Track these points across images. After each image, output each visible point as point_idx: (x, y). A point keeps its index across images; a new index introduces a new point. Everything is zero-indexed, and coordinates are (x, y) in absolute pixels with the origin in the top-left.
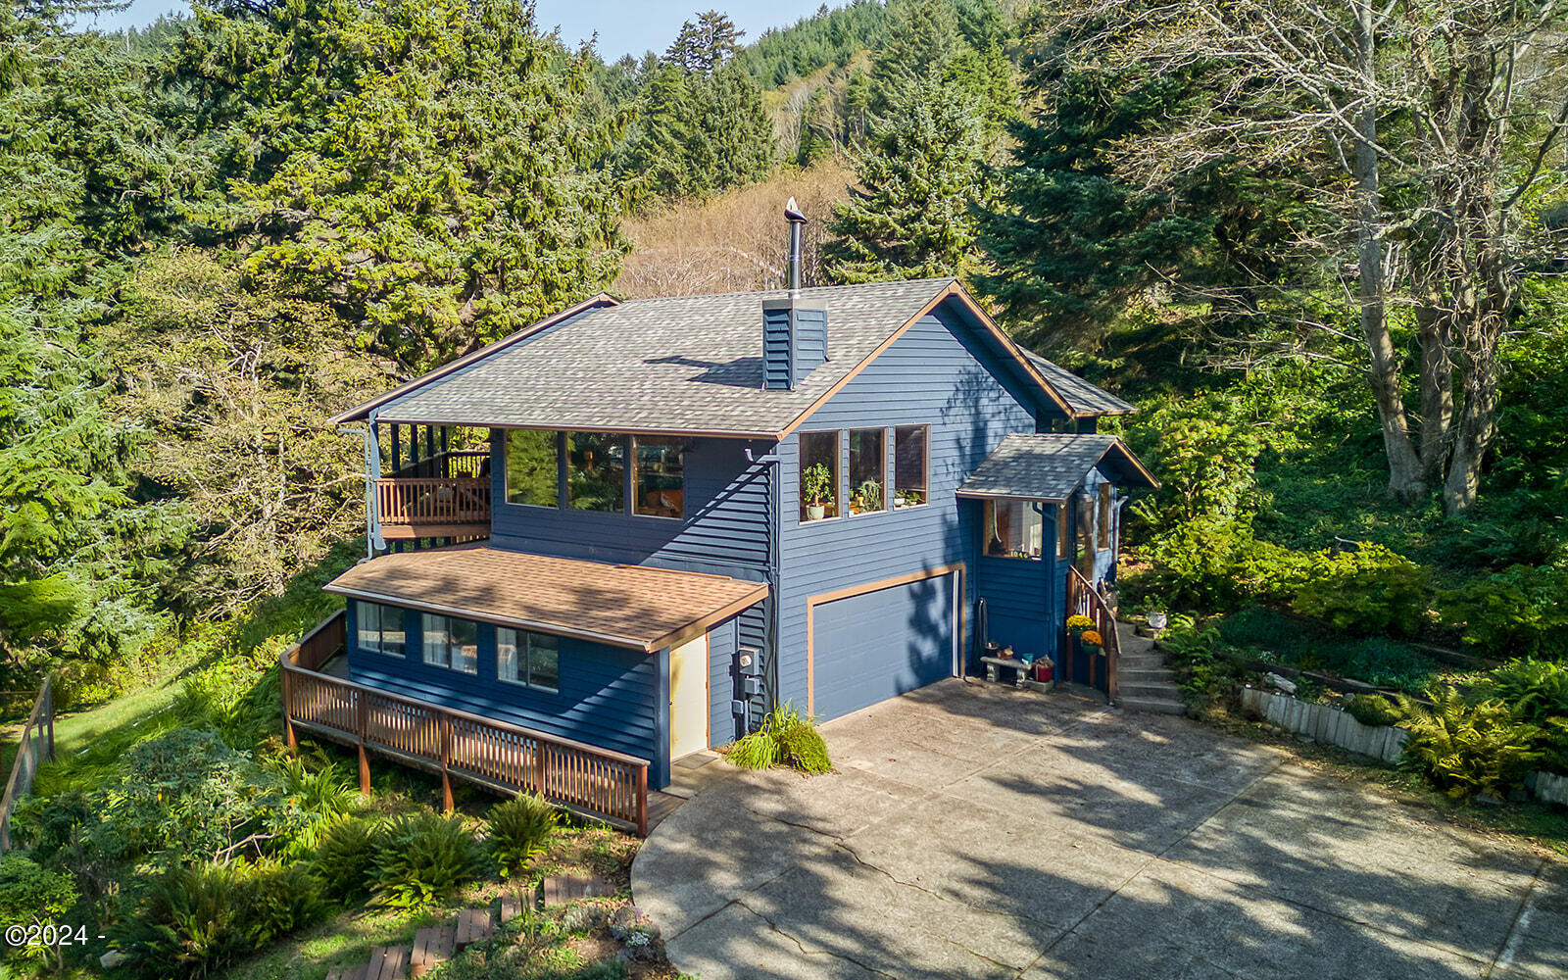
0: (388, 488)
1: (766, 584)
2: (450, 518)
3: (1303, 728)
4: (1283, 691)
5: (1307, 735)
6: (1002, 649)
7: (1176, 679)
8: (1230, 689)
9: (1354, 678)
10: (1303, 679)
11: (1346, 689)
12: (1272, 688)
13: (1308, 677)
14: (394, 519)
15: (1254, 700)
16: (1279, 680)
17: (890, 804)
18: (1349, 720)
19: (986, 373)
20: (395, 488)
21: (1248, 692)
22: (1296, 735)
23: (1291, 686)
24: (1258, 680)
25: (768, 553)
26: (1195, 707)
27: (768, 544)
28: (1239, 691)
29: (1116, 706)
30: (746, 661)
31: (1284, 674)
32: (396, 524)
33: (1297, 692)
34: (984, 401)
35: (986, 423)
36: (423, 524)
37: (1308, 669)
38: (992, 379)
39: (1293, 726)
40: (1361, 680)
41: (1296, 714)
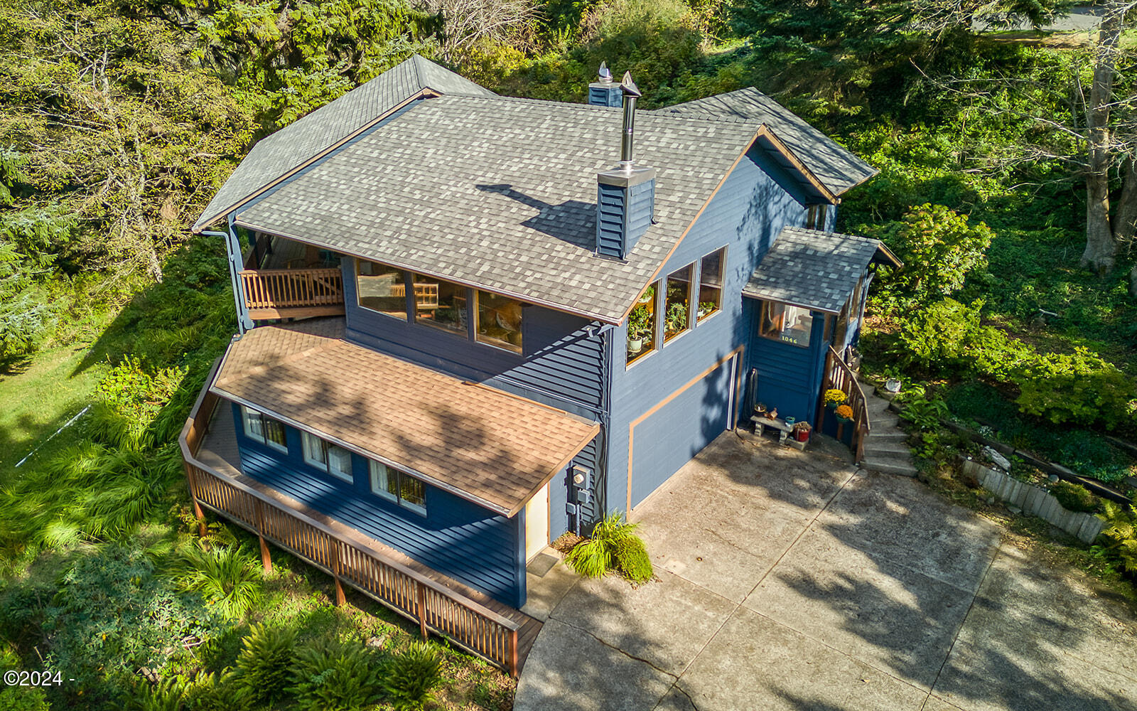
0: (251, 279)
1: (598, 423)
2: (308, 302)
3: (1012, 499)
4: (999, 467)
5: (1016, 506)
6: (770, 411)
7: (909, 442)
8: (953, 458)
9: (1059, 464)
10: (1015, 457)
11: (1051, 472)
12: (989, 462)
13: (1020, 456)
14: (259, 304)
15: (974, 470)
16: (997, 457)
17: (709, 622)
18: (1054, 502)
19: (774, 182)
20: (257, 278)
21: (969, 463)
22: (1007, 504)
23: (1007, 464)
24: (978, 453)
25: (600, 399)
26: (925, 474)
27: (600, 392)
28: (962, 461)
29: (861, 467)
30: (579, 479)
31: (999, 450)
32: (261, 308)
33: (1011, 469)
34: (771, 206)
35: (770, 222)
36: (284, 307)
37: (1021, 448)
38: (777, 186)
39: (1004, 495)
40: (1066, 467)
41: (1008, 488)
